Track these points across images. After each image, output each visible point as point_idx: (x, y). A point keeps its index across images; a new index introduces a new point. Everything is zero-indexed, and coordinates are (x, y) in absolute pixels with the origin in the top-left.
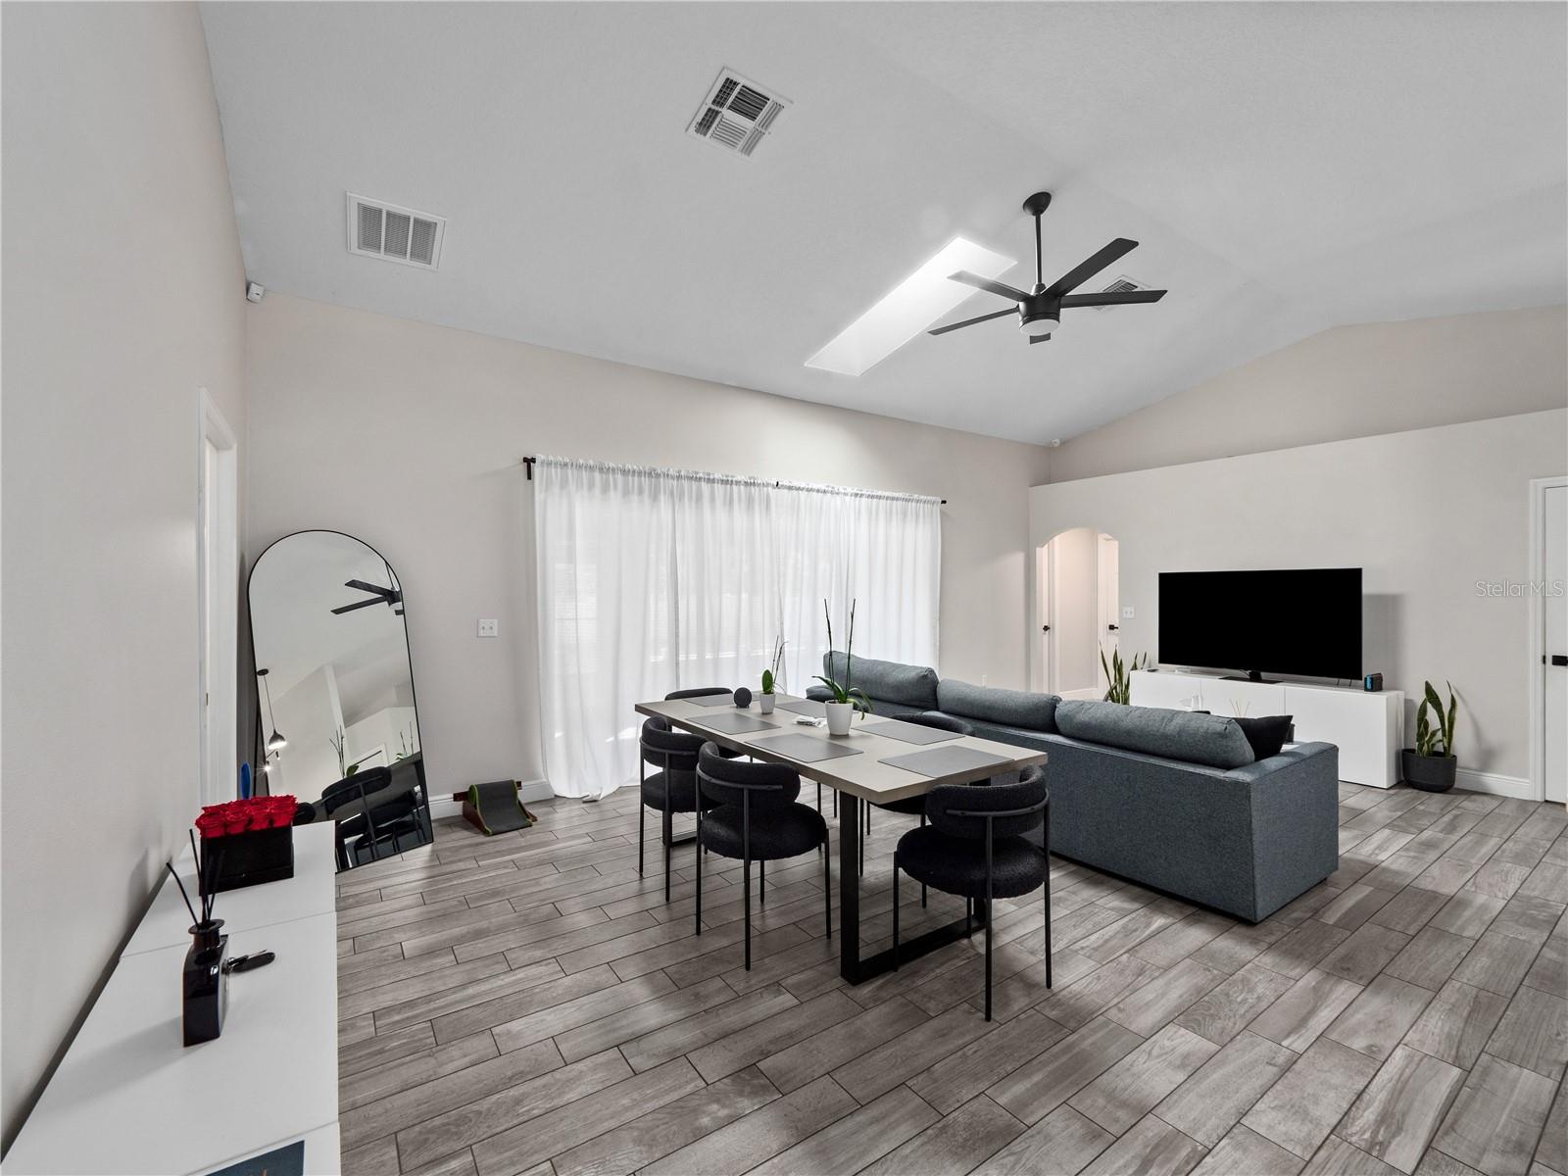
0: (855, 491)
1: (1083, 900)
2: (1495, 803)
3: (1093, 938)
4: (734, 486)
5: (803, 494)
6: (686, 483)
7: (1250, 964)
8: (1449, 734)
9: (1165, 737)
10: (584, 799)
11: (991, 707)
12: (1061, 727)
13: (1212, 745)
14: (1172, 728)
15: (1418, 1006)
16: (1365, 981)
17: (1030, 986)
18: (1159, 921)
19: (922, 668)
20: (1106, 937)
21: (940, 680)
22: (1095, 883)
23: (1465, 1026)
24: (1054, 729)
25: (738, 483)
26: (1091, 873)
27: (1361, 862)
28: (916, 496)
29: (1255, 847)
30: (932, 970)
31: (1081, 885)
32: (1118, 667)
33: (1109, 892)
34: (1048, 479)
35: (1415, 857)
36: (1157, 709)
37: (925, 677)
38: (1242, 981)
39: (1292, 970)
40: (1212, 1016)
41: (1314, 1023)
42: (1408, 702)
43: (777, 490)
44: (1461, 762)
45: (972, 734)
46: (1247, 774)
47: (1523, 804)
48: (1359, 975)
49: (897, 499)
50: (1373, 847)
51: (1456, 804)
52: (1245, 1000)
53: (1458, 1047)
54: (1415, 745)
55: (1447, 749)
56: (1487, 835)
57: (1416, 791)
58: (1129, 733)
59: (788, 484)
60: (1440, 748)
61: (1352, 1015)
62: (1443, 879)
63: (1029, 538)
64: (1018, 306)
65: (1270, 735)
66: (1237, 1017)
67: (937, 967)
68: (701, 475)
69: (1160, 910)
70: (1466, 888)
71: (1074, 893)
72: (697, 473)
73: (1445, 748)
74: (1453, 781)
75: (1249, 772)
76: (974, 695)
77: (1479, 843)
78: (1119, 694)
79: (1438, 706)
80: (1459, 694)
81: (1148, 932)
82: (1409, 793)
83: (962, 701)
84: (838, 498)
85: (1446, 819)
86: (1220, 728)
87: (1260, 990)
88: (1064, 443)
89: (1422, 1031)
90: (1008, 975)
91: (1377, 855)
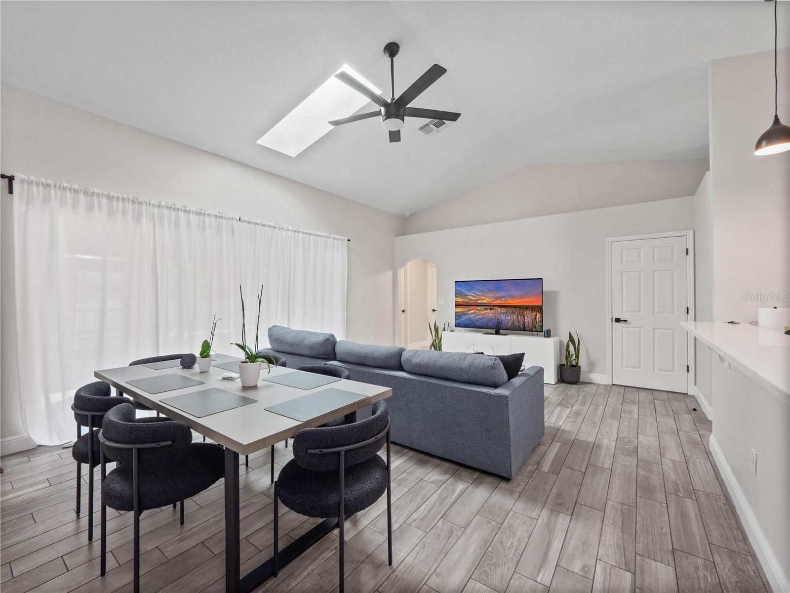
0: (295, 229)
1: (416, 479)
2: (596, 388)
3: (421, 509)
4: (206, 217)
5: (259, 228)
6: (166, 212)
7: (512, 512)
8: (577, 356)
9: (462, 369)
10: (64, 446)
11: (365, 357)
12: (405, 367)
13: (487, 374)
14: (465, 364)
15: (598, 526)
16: (570, 512)
17: (378, 566)
18: (460, 487)
19: (326, 334)
20: (430, 506)
21: (338, 341)
22: (422, 463)
23: (623, 535)
24: (401, 369)
25: (209, 215)
26: (421, 456)
27: (552, 428)
28: (333, 236)
29: (510, 434)
30: (306, 568)
31: (416, 466)
32: (437, 330)
33: (431, 469)
34: (403, 233)
35: (574, 421)
36: (457, 353)
37: (328, 339)
38: (509, 527)
39: (533, 511)
40: (494, 564)
41: (551, 554)
42: (561, 342)
43: (239, 223)
44: (582, 369)
45: (348, 378)
46: (506, 390)
47: (606, 386)
48: (567, 508)
49: (321, 236)
50: (555, 418)
51: (582, 390)
52: (512, 544)
53: (624, 554)
54: (564, 362)
55: (577, 363)
56: (597, 405)
57: (565, 384)
58: (442, 368)
59: (248, 220)
60: (574, 363)
61: (569, 542)
62: (587, 434)
63: (394, 264)
64: (380, 110)
65: (513, 364)
66: (509, 561)
67: (311, 564)
68: (179, 207)
69: (459, 478)
70: (598, 437)
71: (411, 473)
72: (175, 205)
73: (576, 363)
74: (579, 379)
75: (507, 388)
76: (356, 349)
77: (596, 409)
78: (437, 345)
79: (573, 343)
80: (581, 338)
81: (454, 498)
82: (563, 385)
83: (349, 353)
84: (283, 233)
85: (580, 398)
86: (491, 363)
87: (519, 533)
88: (411, 215)
89: (605, 545)
90: (363, 558)
91: (558, 422)
